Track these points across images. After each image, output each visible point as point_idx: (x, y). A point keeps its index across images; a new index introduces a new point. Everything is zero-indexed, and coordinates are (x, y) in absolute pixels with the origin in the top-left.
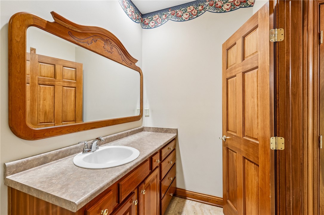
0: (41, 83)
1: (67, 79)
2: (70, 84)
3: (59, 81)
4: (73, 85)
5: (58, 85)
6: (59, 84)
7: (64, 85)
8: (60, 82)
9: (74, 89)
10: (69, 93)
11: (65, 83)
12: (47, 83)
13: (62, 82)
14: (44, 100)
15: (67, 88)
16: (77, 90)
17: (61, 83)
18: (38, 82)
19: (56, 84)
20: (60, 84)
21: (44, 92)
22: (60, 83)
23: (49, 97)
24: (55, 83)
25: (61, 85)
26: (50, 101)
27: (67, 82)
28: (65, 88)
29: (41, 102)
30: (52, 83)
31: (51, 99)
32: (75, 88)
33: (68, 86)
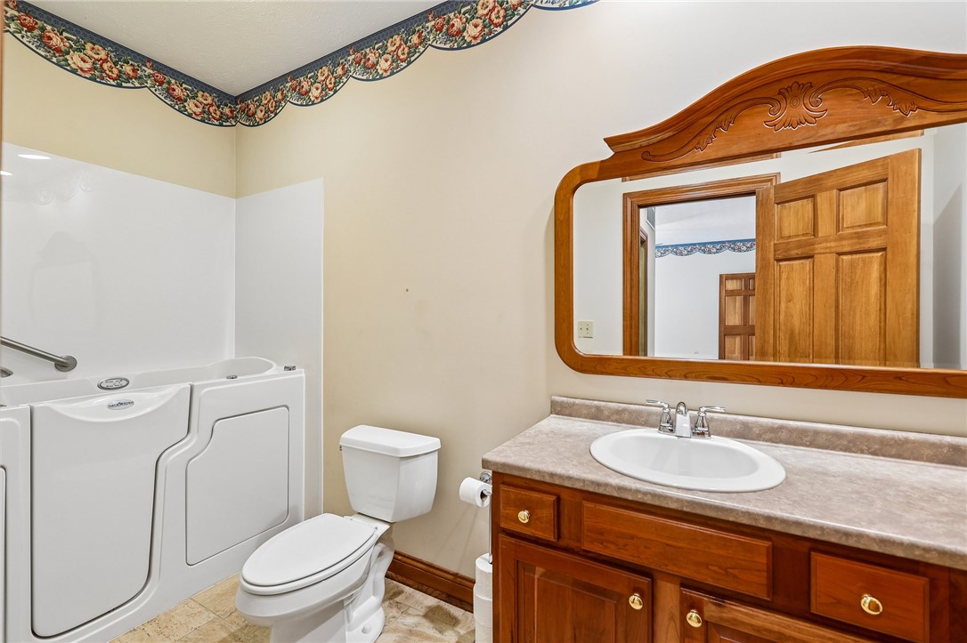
0: (780, 257)
1: (853, 227)
2: (861, 241)
3: (826, 241)
4: (874, 243)
5: (823, 253)
6: (826, 248)
7: (840, 250)
8: (830, 242)
9: (880, 254)
10: (859, 272)
11: (845, 242)
12: (794, 253)
13: (835, 240)
14: (789, 301)
15: (854, 256)
16: (889, 256)
17: (832, 244)
18: (775, 255)
19: (816, 251)
20: (831, 247)
21: (788, 278)
22: (829, 245)
23: (800, 291)
24: (813, 250)
25: (833, 251)
26: (804, 302)
27: (852, 238)
28: (845, 257)
29: (783, 305)
30: (806, 250)
31: (806, 296)
32: (884, 249)
33: (857, 247)
